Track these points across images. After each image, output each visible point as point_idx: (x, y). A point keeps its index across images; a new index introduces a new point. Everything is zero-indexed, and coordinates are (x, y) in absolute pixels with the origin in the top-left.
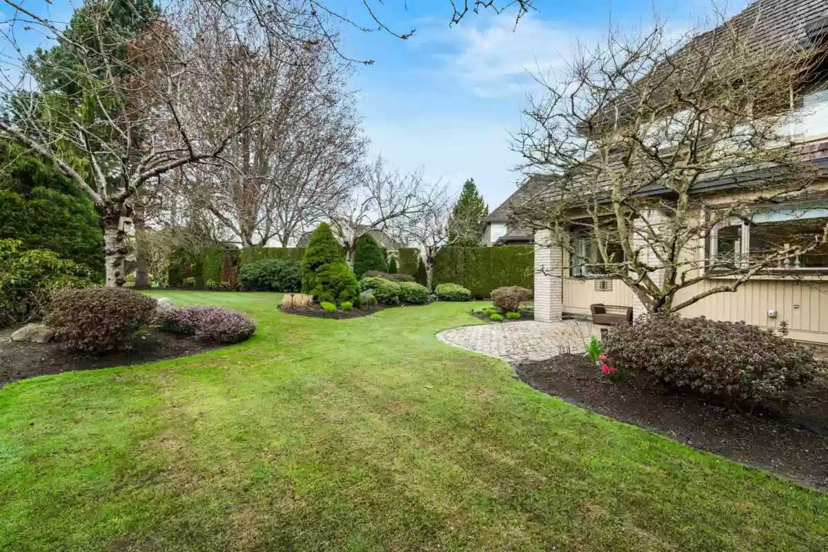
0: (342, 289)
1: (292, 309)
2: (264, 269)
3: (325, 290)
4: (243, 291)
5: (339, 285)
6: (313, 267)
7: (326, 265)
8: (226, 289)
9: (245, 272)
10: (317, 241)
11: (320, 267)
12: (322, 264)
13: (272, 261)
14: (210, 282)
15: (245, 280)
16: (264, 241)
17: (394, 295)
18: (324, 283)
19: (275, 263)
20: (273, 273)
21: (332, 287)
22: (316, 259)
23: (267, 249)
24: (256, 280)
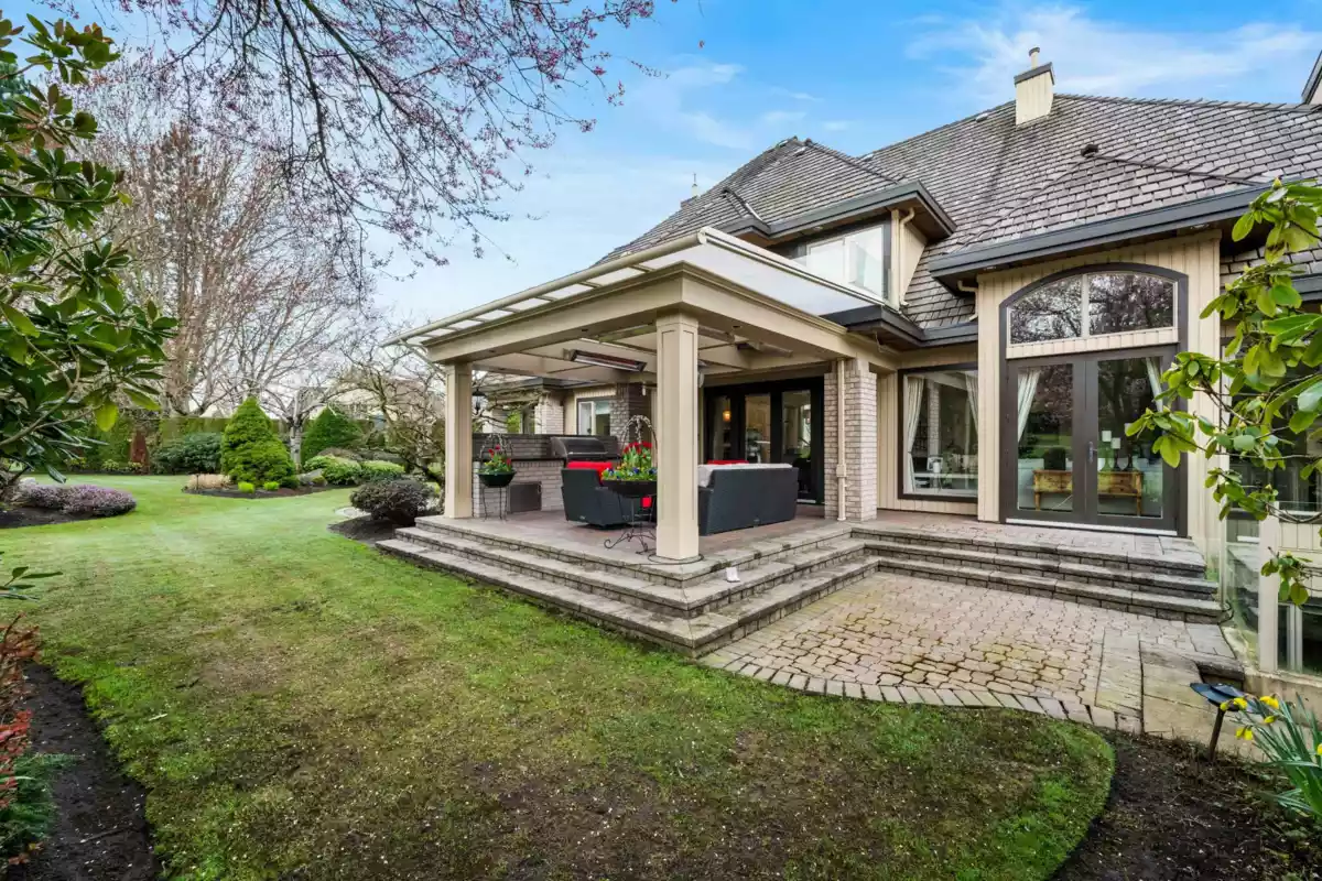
0: (267, 468)
1: (200, 490)
2: (193, 446)
3: (246, 469)
4: (162, 473)
5: (264, 464)
6: (233, 446)
7: (249, 443)
8: (135, 472)
9: (165, 450)
10: (239, 418)
11: (241, 447)
12: (244, 442)
13: (208, 435)
14: (109, 463)
15: (164, 460)
16: (202, 409)
17: (349, 475)
18: (245, 463)
19: (211, 438)
20: (206, 451)
21: (255, 466)
22: (236, 437)
23: (203, 419)
24: (181, 460)
